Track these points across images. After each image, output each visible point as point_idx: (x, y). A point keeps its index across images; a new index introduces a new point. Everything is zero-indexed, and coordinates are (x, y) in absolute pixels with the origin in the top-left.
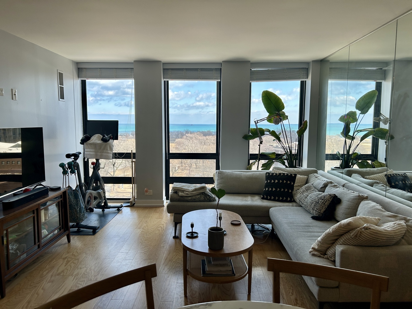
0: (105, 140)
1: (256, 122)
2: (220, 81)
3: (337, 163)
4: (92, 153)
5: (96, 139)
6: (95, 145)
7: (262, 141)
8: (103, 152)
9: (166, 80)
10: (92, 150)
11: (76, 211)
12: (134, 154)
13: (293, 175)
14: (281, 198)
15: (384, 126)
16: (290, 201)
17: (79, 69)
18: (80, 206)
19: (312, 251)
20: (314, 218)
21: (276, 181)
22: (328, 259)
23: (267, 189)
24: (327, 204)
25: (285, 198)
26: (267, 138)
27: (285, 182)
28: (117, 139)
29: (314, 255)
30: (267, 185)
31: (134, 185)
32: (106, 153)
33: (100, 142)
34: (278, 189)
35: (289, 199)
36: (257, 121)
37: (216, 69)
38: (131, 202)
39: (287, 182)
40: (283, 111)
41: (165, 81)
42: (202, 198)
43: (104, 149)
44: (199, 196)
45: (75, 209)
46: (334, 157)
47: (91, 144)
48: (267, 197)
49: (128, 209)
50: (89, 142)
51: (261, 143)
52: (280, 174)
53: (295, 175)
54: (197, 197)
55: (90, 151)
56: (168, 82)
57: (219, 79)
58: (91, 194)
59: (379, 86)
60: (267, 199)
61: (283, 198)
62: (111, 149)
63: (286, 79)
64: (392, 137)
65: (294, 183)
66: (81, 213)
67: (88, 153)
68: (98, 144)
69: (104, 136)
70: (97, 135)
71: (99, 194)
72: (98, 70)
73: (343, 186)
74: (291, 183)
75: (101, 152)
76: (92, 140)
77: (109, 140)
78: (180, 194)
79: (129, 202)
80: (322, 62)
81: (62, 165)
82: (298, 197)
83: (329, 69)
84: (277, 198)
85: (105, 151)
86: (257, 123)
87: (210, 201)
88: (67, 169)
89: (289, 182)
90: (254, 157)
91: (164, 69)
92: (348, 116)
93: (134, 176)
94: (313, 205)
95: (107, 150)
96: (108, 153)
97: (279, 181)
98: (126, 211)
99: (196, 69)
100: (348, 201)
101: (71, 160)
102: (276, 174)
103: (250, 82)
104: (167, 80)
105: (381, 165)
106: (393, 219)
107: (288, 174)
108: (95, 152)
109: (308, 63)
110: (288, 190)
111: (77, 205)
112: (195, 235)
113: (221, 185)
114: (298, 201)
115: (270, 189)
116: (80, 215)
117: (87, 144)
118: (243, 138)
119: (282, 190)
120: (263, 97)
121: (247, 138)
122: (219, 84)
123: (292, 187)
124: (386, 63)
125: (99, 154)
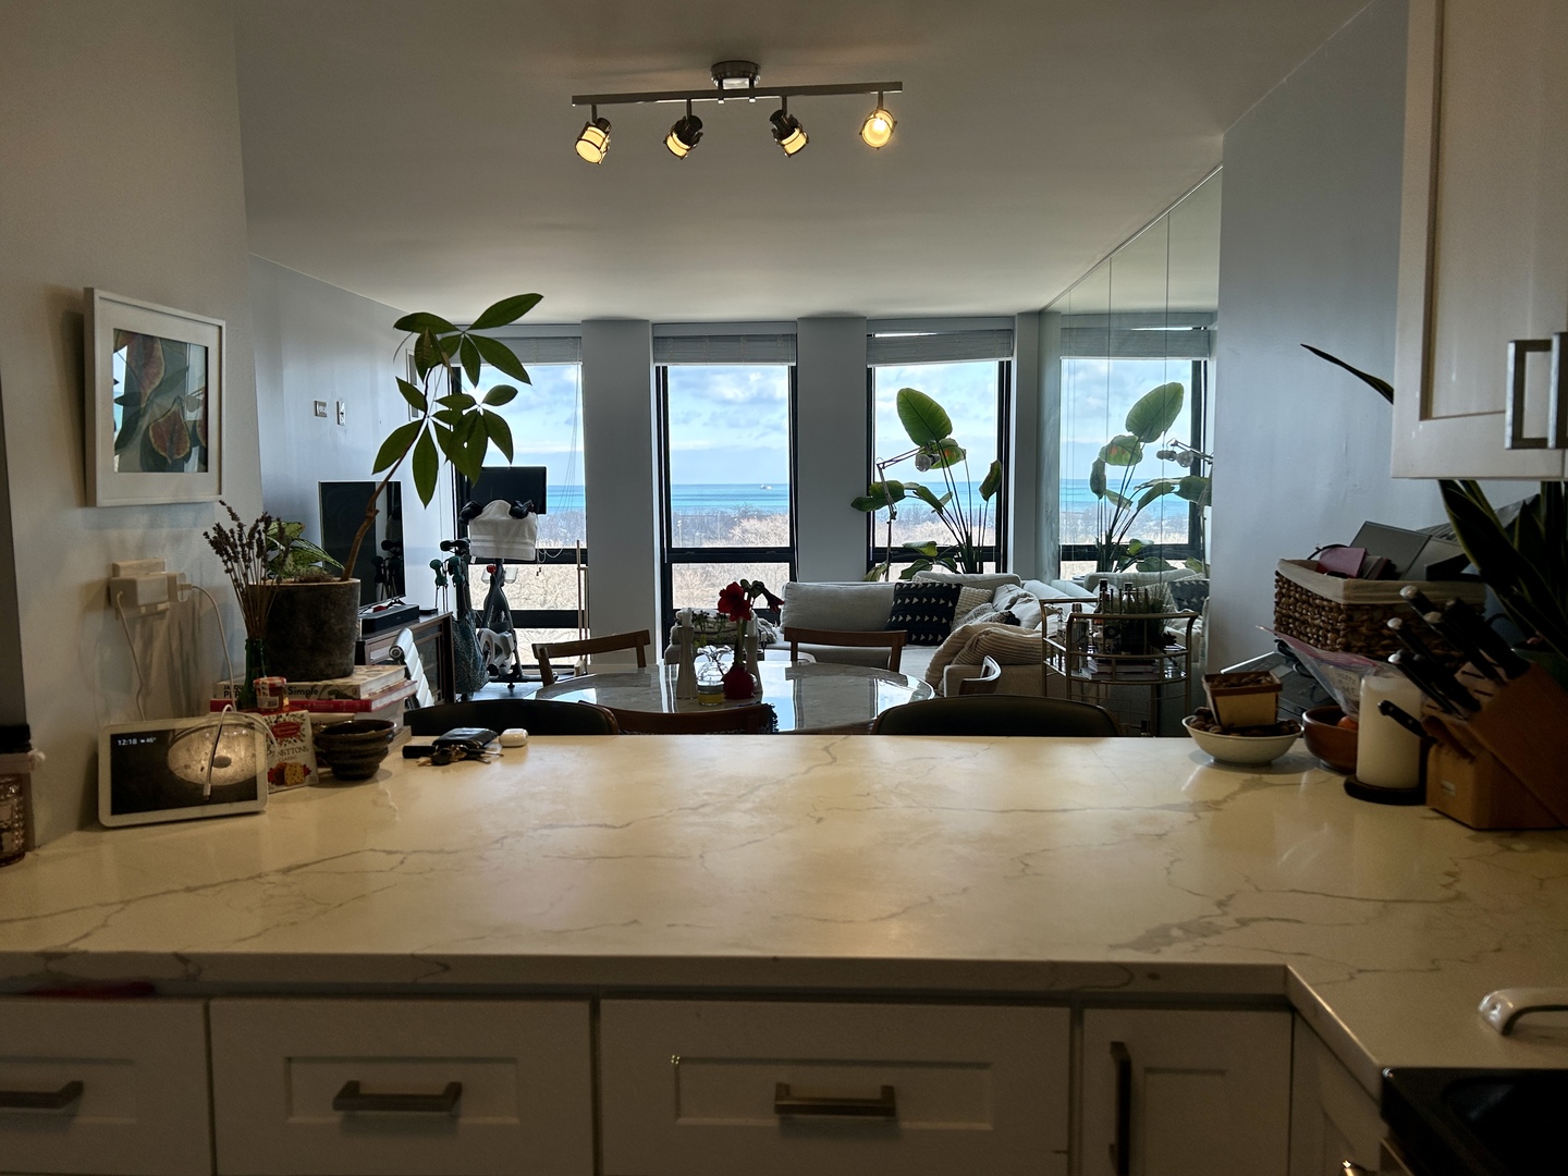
0: (517, 514)
1: (881, 466)
2: (794, 364)
4: (487, 545)
5: (496, 510)
6: (494, 526)
7: (896, 513)
8: (515, 543)
9: (661, 365)
10: (487, 538)
11: (467, 665)
12: (584, 552)
13: (954, 587)
14: (923, 637)
18: (475, 655)
21: (915, 600)
23: (894, 618)
25: (931, 637)
27: (934, 600)
28: (543, 511)
30: (896, 611)
31: (583, 630)
32: (520, 543)
33: (507, 518)
34: (918, 618)
36: (884, 463)
37: (784, 335)
39: (938, 601)
40: (948, 437)
41: (658, 368)
43: (516, 535)
45: (464, 659)
47: (485, 523)
50: (480, 518)
51: (893, 516)
52: (925, 584)
53: (959, 586)
55: (482, 541)
56: (665, 369)
57: (792, 361)
58: (489, 636)
61: (927, 637)
62: (533, 537)
63: (959, 359)
65: (955, 603)
66: (477, 669)
67: (479, 544)
68: (502, 522)
69: (514, 504)
70: (497, 502)
71: (505, 640)
74: (947, 603)
75: (508, 542)
76: (488, 514)
77: (526, 514)
80: (1041, 315)
81: (436, 565)
83: (1060, 331)
85: (518, 540)
86: (884, 468)
88: (445, 572)
89: (942, 602)
91: (655, 338)
92: (1120, 448)
93: (583, 608)
95: (524, 536)
96: (526, 544)
97: (921, 600)
99: (736, 338)
101: (450, 554)
102: (917, 585)
103: (869, 366)
104: (664, 365)
107: (941, 585)
108: (495, 541)
109: (1010, 318)
110: (941, 619)
113: (793, 614)
115: (901, 618)
117: (475, 524)
118: (855, 506)
119: (927, 618)
120: (899, 404)
121: (862, 505)
122: (794, 372)
123: (950, 612)
125: (504, 546)
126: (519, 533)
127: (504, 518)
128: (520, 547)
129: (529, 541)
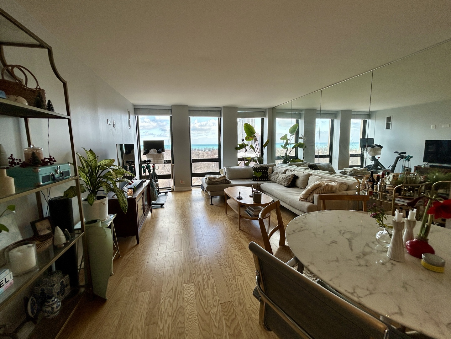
0: (159, 152)
1: (243, 140)
2: (220, 117)
3: (281, 161)
5: (153, 151)
6: (153, 155)
8: (159, 159)
9: (188, 116)
10: (151, 158)
14: (263, 179)
15: (301, 141)
16: (268, 181)
17: (135, 109)
19: (300, 200)
20: (286, 187)
21: (259, 171)
22: (309, 202)
24: (291, 179)
25: (265, 179)
26: (248, 148)
27: (264, 171)
28: (164, 151)
29: (302, 201)
32: (160, 159)
33: (156, 153)
35: (267, 179)
37: (218, 111)
38: (172, 189)
40: (255, 134)
42: (225, 182)
44: (223, 181)
46: (279, 158)
47: (150, 155)
48: (256, 179)
49: (171, 193)
50: (149, 153)
51: (246, 151)
52: (260, 167)
53: (268, 167)
54: (222, 181)
59: (297, 122)
60: (255, 180)
62: (163, 158)
64: (305, 147)
65: (268, 171)
69: (158, 150)
70: (153, 149)
72: (148, 110)
73: (294, 170)
76: (151, 152)
77: (161, 152)
78: (213, 180)
79: (170, 189)
80: (273, 109)
82: (272, 178)
84: (261, 179)
87: (229, 183)
89: (266, 171)
90: (240, 160)
91: (189, 110)
94: (284, 181)
96: (162, 160)
97: (261, 171)
98: (170, 194)
99: (207, 111)
100: (303, 177)
102: (258, 167)
105: (301, 161)
106: (330, 182)
107: (264, 167)
109: (265, 109)
110: (266, 175)
111: (153, 190)
112: (241, 198)
114: (272, 180)
116: (155, 196)
117: (148, 155)
118: (235, 149)
120: (244, 126)
121: (237, 149)
123: (267, 173)
124: (301, 110)
125: (156, 160)
126: (160, 157)
127: (155, 153)
128: (160, 160)
129: (162, 159)
